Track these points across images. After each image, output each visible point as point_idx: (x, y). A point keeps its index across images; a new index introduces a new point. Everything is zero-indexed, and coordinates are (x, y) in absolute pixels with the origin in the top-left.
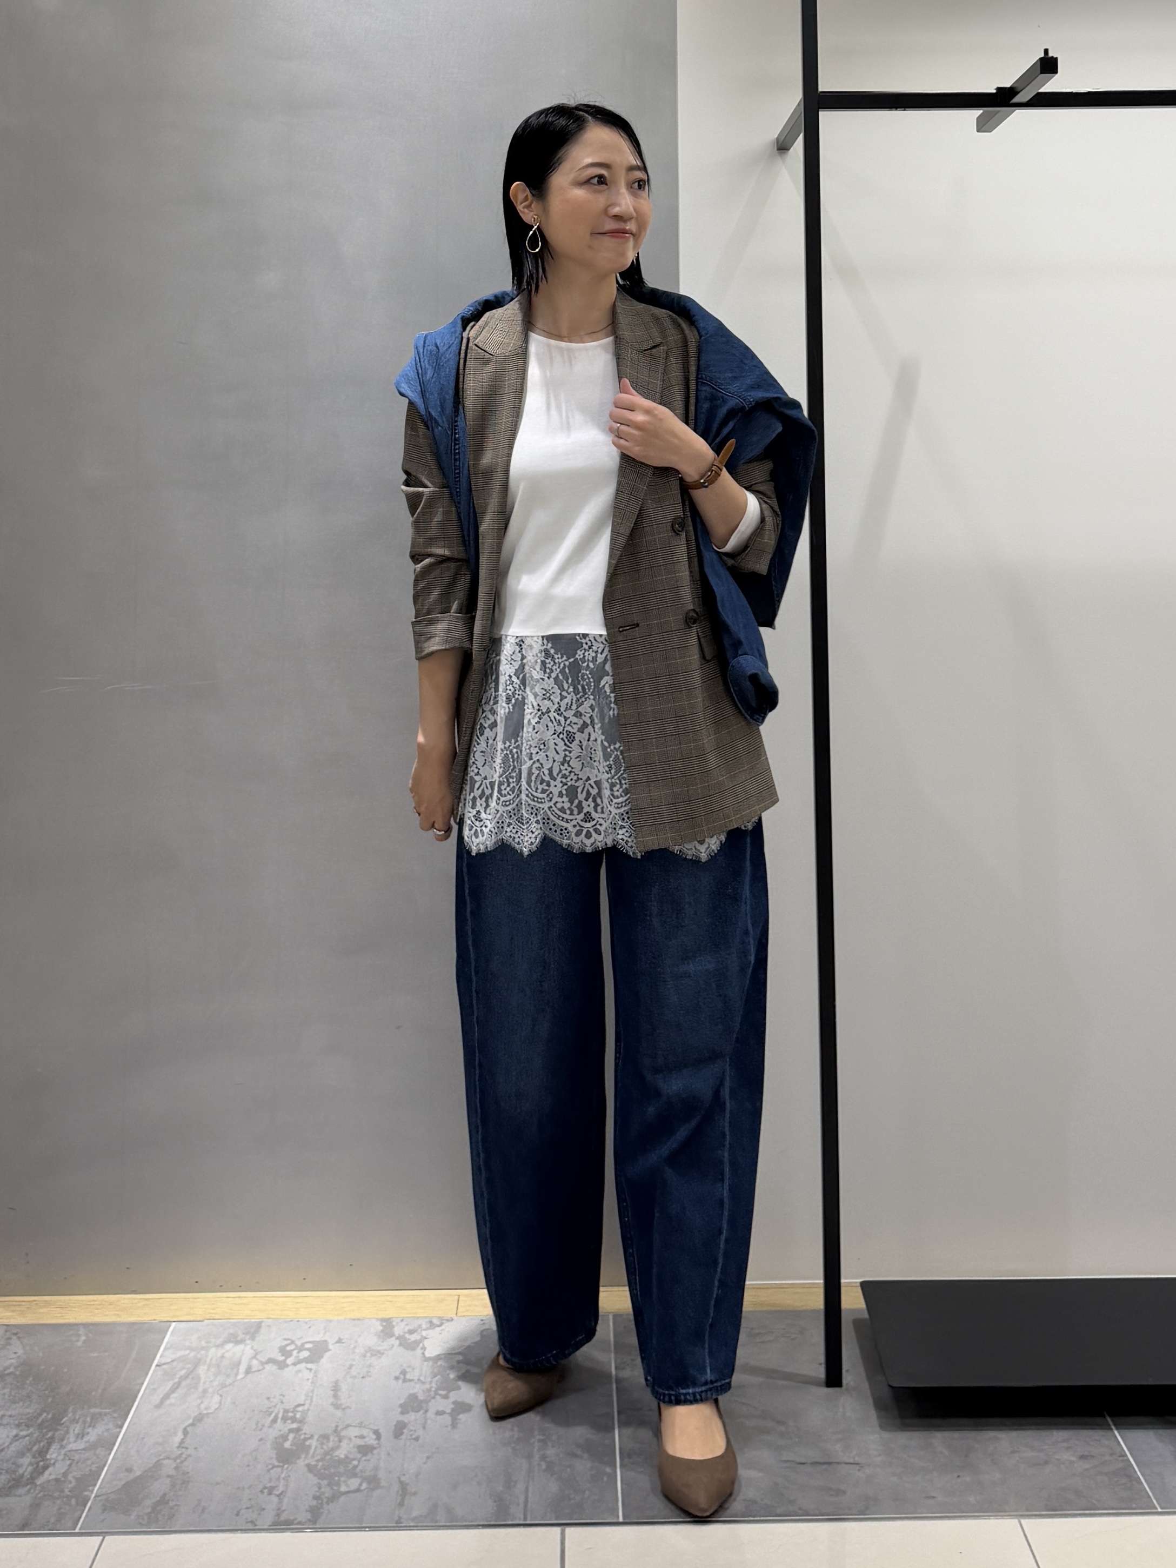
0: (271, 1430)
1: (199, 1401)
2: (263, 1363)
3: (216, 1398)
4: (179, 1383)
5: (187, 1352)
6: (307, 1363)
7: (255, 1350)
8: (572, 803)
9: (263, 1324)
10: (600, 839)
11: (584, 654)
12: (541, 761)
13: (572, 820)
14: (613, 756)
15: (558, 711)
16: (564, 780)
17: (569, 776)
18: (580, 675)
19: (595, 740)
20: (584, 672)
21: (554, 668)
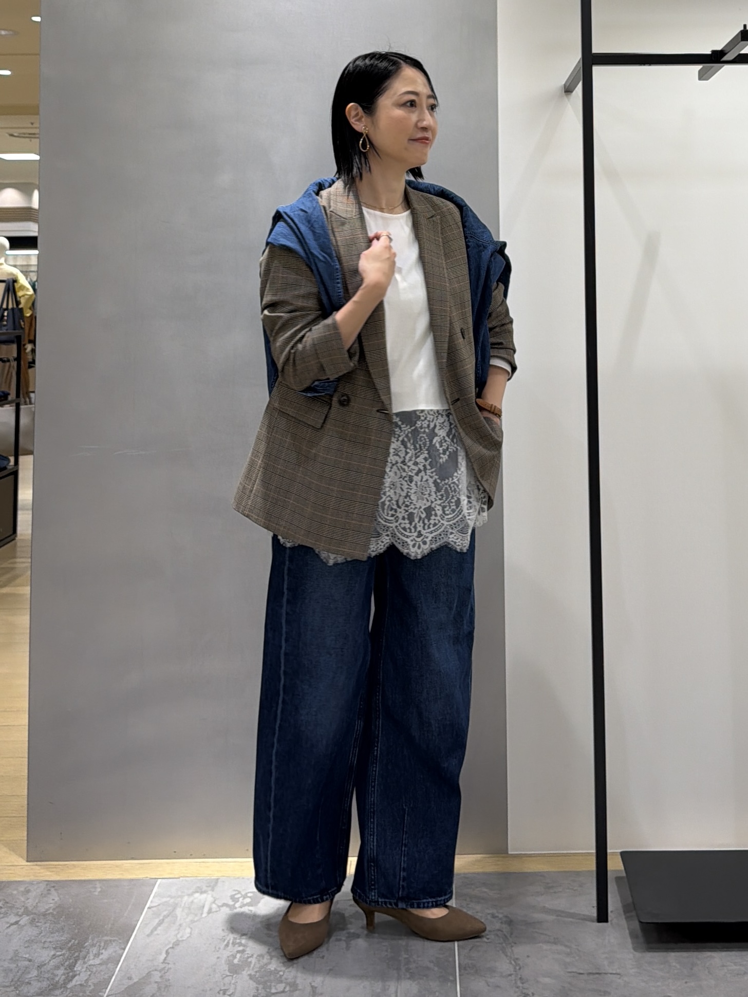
1: (177, 932)
2: (219, 907)
3: (188, 930)
4: (163, 920)
5: (168, 899)
6: (249, 906)
7: (214, 898)
8: (410, 524)
9: (219, 880)
10: (426, 548)
11: (421, 423)
12: (392, 496)
13: (410, 536)
14: (444, 488)
15: (403, 462)
16: (406, 508)
17: (410, 506)
18: (419, 437)
19: (427, 480)
20: (422, 435)
21: (401, 434)
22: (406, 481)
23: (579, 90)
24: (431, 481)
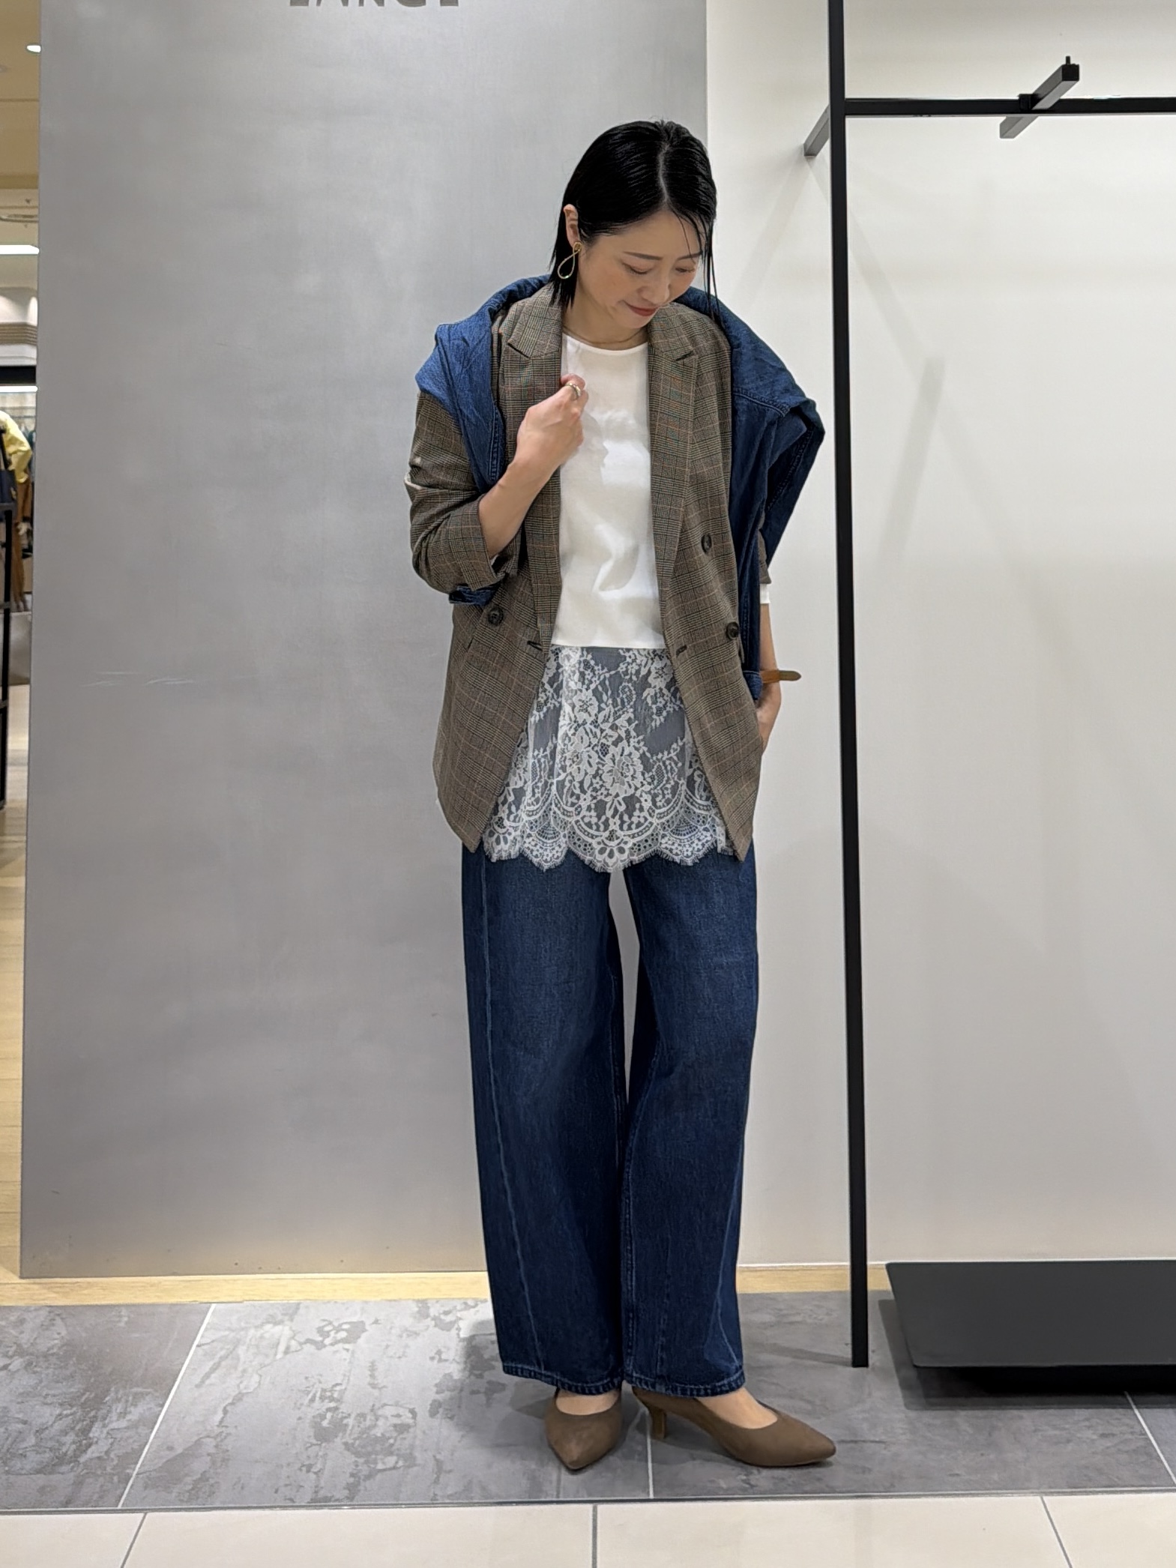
0: (309, 1410)
1: (238, 1382)
2: (301, 1344)
3: (256, 1378)
4: (219, 1363)
5: (227, 1333)
6: (344, 1343)
7: (293, 1331)
8: (599, 819)
9: (301, 1305)
10: (623, 859)
11: (627, 667)
12: (573, 774)
13: (597, 836)
14: (655, 767)
15: (595, 723)
16: (594, 794)
17: (600, 790)
18: (621, 687)
19: (630, 754)
20: (626, 684)
21: (593, 680)
22: (597, 752)
24: (636, 755)
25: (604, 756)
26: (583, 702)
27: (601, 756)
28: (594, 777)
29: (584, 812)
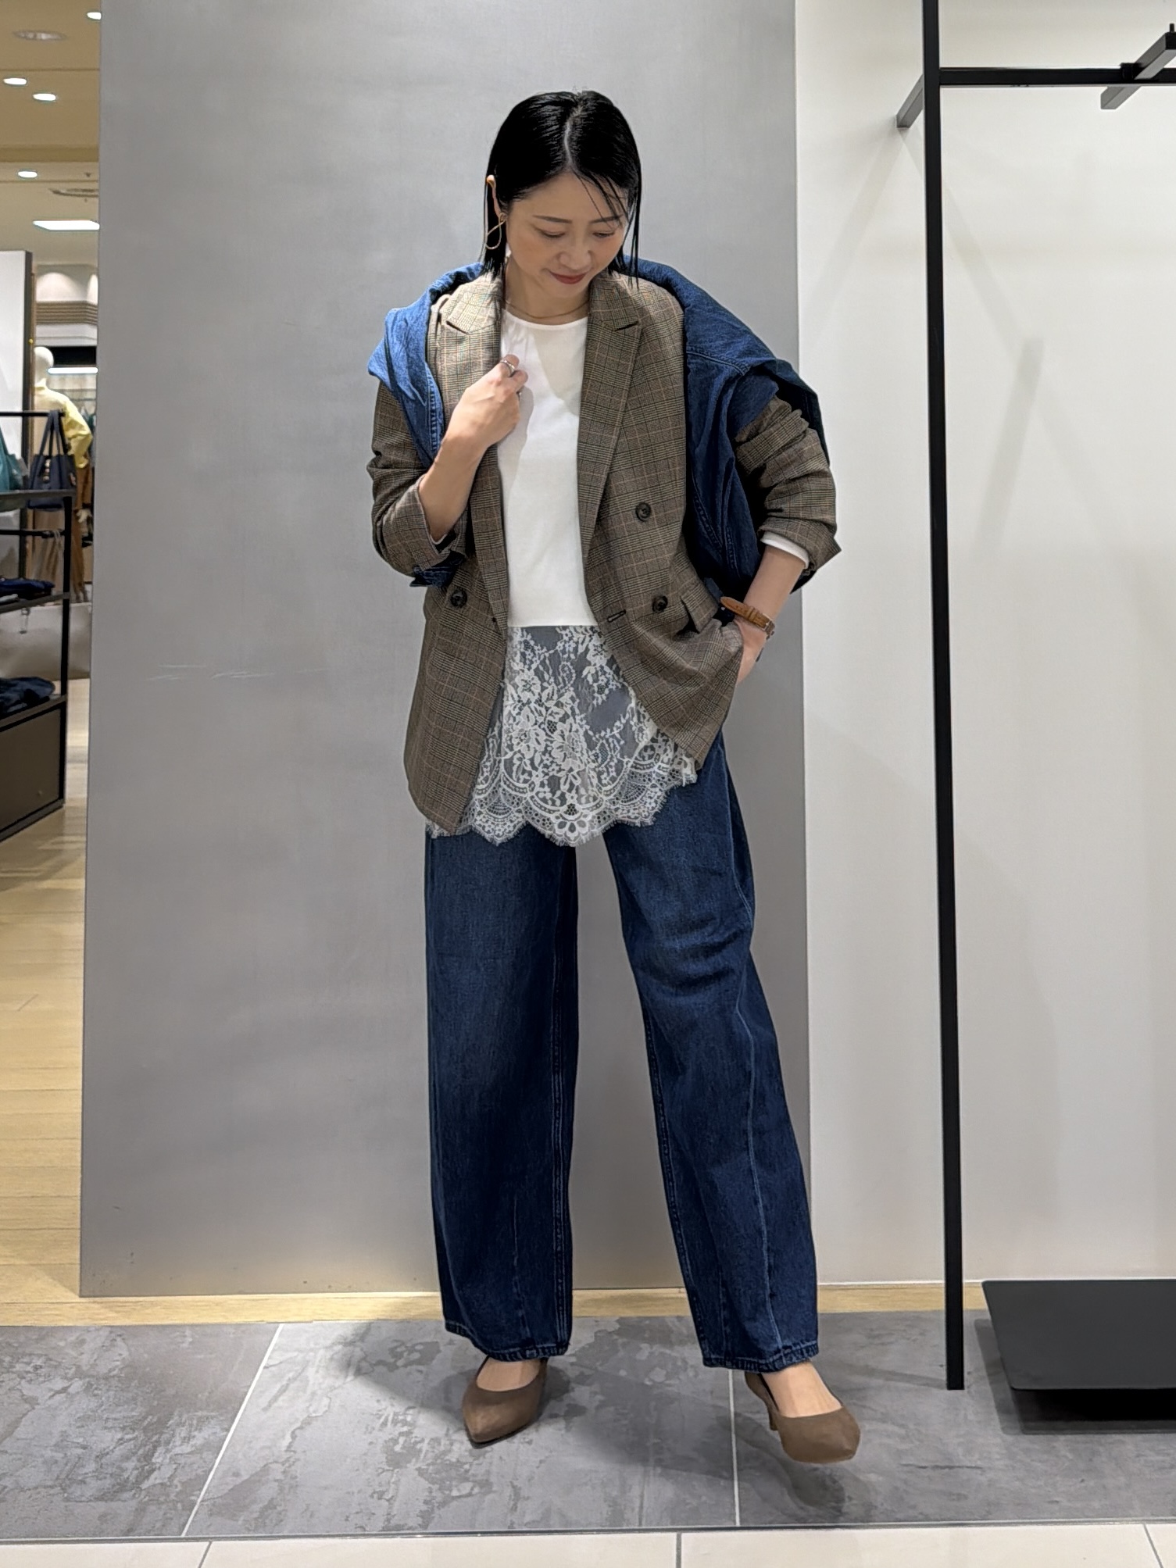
0: (381, 1434)
8: (554, 794)
10: (584, 832)
11: (564, 646)
12: (523, 752)
13: (554, 811)
14: (599, 745)
15: (539, 702)
16: (546, 770)
17: (551, 766)
18: (560, 666)
19: (577, 731)
20: (565, 663)
21: (534, 659)
22: (544, 729)
23: (919, 123)
24: (581, 732)
25: (552, 733)
26: (526, 681)
27: (549, 733)
28: (544, 754)
29: (537, 789)
